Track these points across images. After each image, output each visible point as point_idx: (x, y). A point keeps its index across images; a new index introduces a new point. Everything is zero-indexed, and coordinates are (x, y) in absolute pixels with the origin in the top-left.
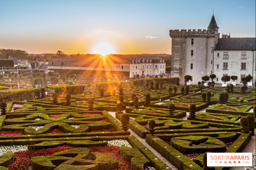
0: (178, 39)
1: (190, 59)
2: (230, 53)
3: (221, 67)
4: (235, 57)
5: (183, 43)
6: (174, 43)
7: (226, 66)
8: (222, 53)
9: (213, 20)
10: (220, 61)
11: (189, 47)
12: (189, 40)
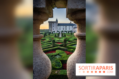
0: (50, 23)
1: (53, 28)
2: (61, 26)
3: (59, 29)
4: (62, 27)
5: (51, 24)
6: (49, 24)
7: (60, 29)
8: (59, 26)
9: (57, 19)
10: (59, 28)
11: (53, 25)
12: (53, 23)
